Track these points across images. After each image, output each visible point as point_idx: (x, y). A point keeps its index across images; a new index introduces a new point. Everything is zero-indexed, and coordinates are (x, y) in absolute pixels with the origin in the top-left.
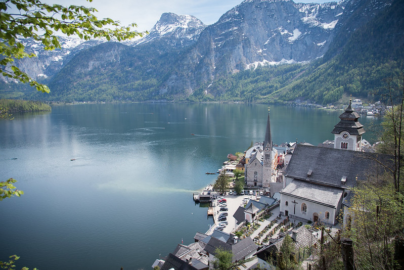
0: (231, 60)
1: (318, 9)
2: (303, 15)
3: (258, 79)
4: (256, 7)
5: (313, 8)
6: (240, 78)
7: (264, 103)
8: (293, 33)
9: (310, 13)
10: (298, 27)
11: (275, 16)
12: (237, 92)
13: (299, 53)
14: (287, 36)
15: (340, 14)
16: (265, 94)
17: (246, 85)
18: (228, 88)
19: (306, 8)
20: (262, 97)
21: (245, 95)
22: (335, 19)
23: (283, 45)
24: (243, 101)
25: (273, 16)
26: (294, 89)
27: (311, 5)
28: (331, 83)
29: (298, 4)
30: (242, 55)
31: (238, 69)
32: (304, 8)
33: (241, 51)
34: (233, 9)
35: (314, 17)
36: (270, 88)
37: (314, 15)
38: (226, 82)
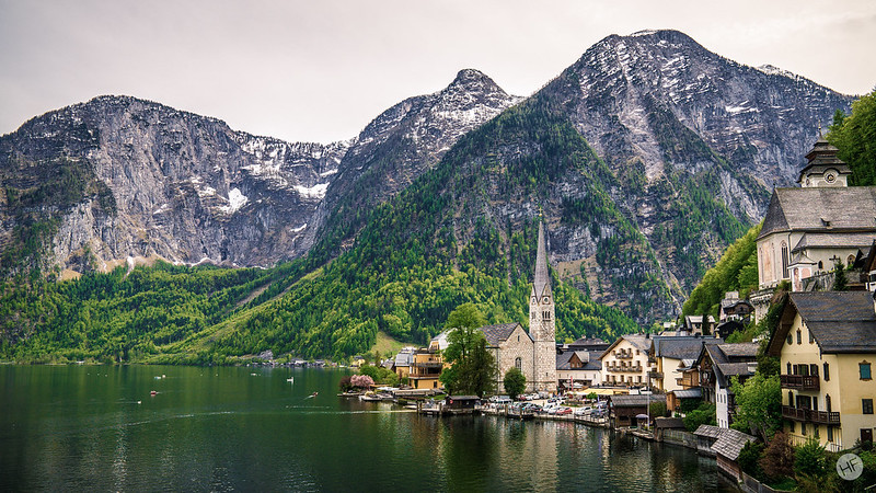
0: (55, 241)
1: (283, 153)
2: (252, 159)
3: (140, 299)
4: (135, 118)
5: (271, 149)
6: (85, 295)
7: (166, 364)
8: (227, 197)
9: (266, 157)
10: (239, 186)
11: (183, 149)
12: (76, 332)
13: (245, 244)
14: (214, 201)
15: (331, 172)
16: (166, 341)
17: (105, 314)
18: (44, 320)
19: (256, 145)
20: (157, 348)
21: (104, 342)
22: (323, 181)
23: (202, 222)
24: (97, 358)
25: (177, 147)
26: (250, 324)
27: (267, 142)
28: (345, 311)
29: (238, 133)
30: (91, 232)
31: (76, 270)
32: (253, 146)
33: (87, 221)
34: (66, 109)
35: (277, 168)
36: (178, 325)
37: (274, 164)
38: (38, 303)
